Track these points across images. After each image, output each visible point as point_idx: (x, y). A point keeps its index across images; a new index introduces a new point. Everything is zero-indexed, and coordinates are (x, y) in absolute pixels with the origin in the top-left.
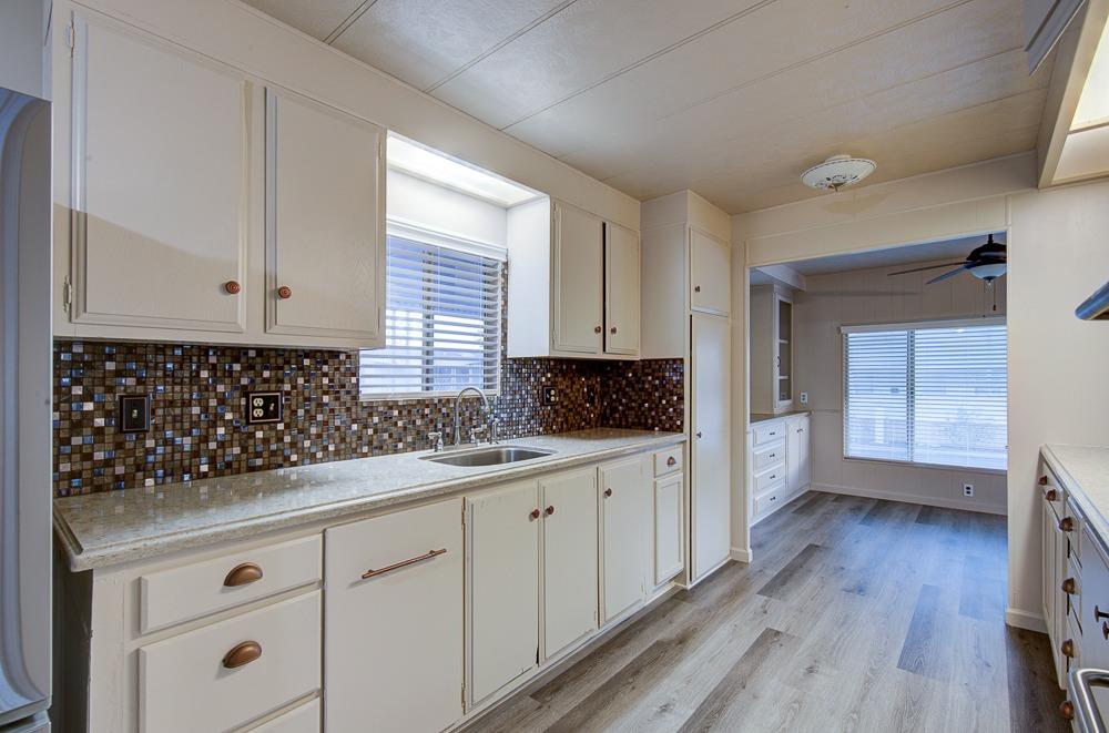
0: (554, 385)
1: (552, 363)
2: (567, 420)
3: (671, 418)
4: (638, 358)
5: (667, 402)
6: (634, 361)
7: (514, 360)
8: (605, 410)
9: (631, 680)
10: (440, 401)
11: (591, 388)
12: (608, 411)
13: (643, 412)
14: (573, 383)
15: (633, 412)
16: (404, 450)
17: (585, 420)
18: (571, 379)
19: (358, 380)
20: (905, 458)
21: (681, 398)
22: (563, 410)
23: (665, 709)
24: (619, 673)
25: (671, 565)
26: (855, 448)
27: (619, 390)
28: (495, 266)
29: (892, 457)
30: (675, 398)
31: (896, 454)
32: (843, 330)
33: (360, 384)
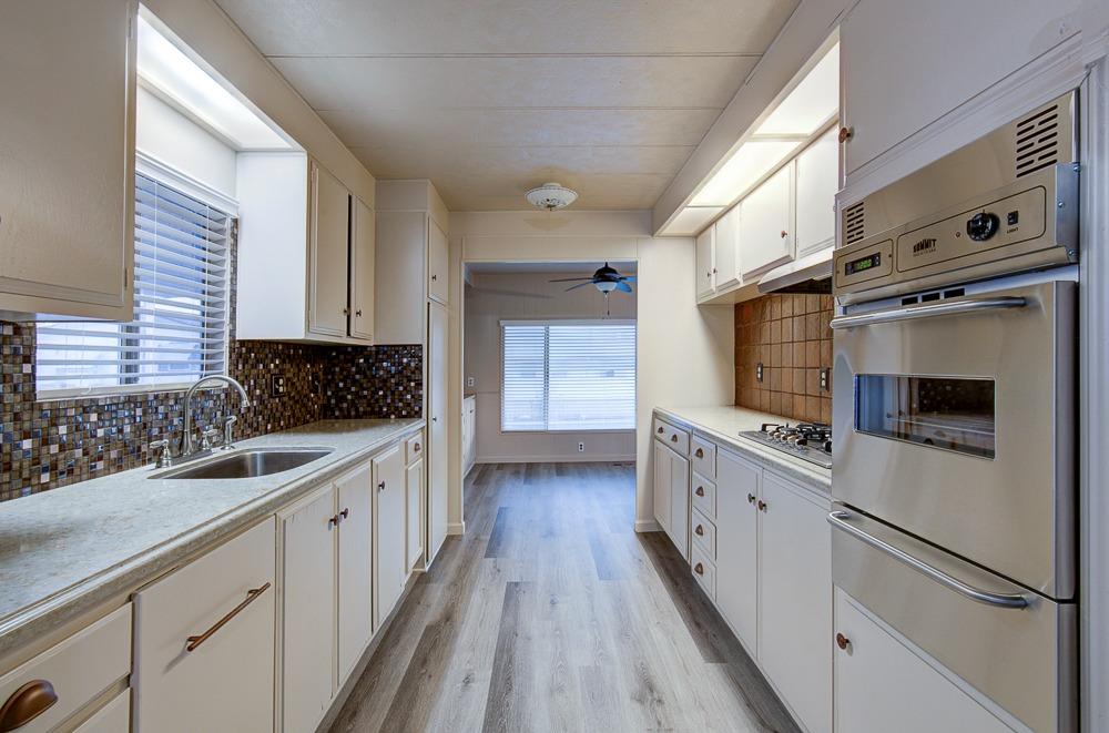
0: (282, 373)
1: (280, 347)
2: (294, 414)
3: (409, 405)
4: (371, 343)
5: (405, 389)
6: (366, 347)
7: (243, 343)
8: (329, 401)
9: (424, 671)
10: (156, 397)
11: (315, 377)
12: (333, 401)
13: (377, 401)
14: (300, 370)
15: (365, 401)
16: (107, 472)
17: (309, 413)
18: (298, 365)
19: (34, 368)
20: (542, 428)
21: (419, 384)
22: (291, 403)
23: (467, 681)
24: (408, 670)
25: (416, 552)
26: (509, 424)
27: (347, 377)
28: (221, 221)
29: (534, 429)
30: (413, 384)
31: (537, 425)
32: (502, 323)
33: (37, 375)
